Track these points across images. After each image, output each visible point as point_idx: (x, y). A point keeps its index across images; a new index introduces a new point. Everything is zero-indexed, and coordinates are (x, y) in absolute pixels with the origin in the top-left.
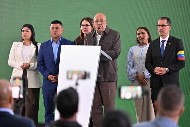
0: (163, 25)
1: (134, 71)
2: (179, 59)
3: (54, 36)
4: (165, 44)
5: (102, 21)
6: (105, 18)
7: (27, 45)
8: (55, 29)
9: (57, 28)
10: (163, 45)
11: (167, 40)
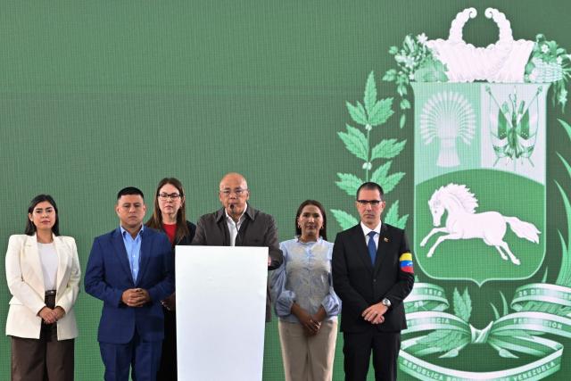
0: (374, 202)
1: (288, 295)
2: (403, 268)
3: (131, 223)
4: (376, 239)
5: (238, 190)
6: (244, 185)
7: (45, 243)
8: (132, 205)
9: (136, 205)
10: (372, 241)
11: (379, 232)
